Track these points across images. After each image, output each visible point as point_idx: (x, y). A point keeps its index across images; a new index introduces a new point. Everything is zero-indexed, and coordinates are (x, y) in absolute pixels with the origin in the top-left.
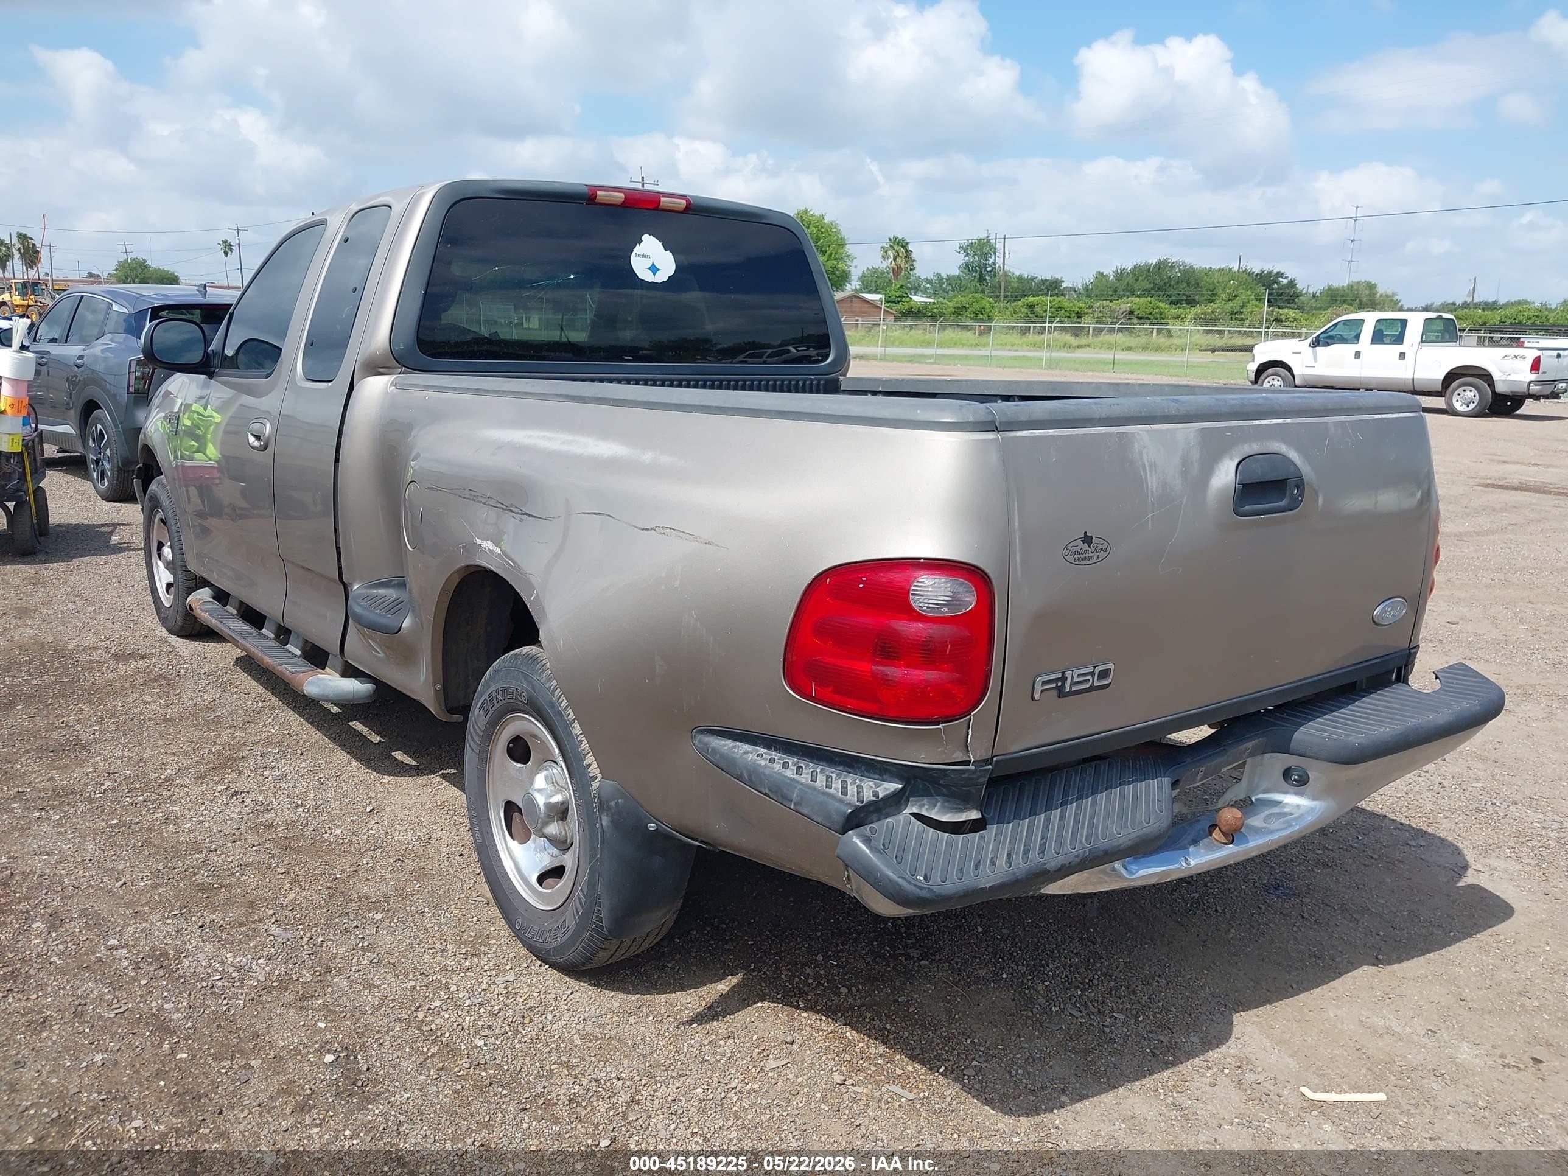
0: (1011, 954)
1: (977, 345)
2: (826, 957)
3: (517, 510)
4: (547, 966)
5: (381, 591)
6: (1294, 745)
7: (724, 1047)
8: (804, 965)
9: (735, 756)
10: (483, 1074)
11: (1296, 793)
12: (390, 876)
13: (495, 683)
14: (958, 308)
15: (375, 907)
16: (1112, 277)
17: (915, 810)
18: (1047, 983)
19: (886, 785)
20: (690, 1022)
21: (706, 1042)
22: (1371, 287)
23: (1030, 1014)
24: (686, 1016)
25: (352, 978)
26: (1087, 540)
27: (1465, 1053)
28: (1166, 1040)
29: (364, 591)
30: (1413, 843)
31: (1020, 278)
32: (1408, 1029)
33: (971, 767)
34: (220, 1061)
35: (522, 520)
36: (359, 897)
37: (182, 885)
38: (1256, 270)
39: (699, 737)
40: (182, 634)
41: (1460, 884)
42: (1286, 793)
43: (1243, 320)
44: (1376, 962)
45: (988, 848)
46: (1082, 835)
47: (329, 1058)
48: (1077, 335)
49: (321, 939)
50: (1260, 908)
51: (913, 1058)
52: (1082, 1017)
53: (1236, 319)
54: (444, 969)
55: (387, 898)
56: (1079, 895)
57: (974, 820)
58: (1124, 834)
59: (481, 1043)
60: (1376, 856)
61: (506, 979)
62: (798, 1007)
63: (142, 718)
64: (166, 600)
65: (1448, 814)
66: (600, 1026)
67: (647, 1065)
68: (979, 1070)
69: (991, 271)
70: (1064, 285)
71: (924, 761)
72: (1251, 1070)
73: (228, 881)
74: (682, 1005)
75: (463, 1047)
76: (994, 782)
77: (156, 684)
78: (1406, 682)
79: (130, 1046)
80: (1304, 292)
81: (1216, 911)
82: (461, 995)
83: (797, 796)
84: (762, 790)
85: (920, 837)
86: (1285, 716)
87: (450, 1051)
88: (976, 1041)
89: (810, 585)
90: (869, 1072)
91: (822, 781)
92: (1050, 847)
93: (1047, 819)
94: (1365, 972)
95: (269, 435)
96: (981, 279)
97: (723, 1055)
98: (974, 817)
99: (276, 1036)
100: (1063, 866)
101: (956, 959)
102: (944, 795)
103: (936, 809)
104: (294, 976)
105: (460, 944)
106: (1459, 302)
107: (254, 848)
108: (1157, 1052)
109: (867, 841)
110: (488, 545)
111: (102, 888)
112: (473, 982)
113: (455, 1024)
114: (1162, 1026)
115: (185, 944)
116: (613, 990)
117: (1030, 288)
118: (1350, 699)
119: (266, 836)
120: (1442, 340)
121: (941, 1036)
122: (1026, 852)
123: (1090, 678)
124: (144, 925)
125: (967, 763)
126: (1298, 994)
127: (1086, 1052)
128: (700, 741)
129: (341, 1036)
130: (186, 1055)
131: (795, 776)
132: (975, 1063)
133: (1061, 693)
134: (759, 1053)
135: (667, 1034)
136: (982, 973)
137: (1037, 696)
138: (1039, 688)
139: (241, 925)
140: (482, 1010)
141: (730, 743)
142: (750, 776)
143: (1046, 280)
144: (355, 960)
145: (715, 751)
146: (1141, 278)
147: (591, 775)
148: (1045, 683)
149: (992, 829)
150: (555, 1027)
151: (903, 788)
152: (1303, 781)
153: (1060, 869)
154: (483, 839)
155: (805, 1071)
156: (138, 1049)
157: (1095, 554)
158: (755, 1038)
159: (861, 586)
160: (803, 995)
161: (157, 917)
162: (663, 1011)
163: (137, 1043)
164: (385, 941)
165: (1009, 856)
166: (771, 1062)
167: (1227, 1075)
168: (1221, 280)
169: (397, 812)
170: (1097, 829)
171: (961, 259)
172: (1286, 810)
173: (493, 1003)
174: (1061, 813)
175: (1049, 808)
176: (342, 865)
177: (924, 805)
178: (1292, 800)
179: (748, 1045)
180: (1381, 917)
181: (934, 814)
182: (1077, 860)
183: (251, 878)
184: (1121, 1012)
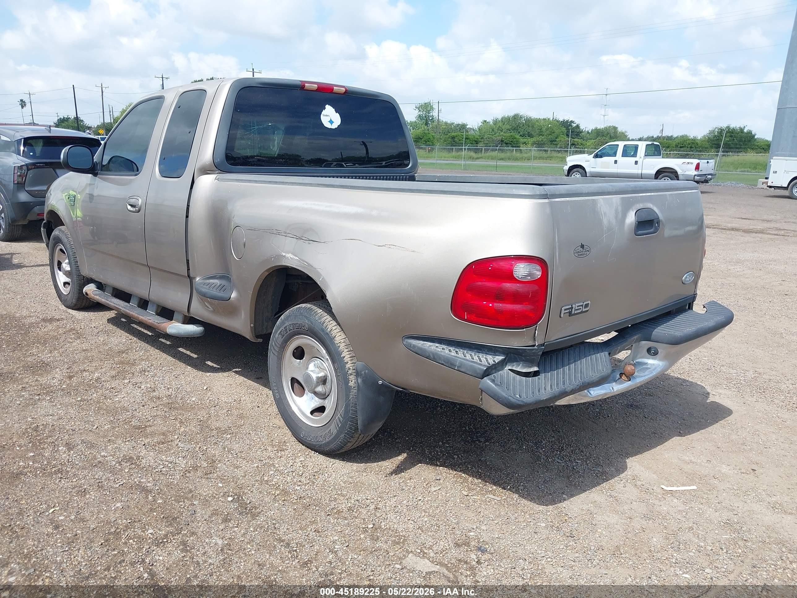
0: (524, 438)
1: (427, 157)
2: (443, 443)
3: (306, 239)
4: (317, 453)
5: (211, 281)
6: (653, 337)
7: (410, 483)
8: (434, 447)
9: (425, 348)
10: (304, 501)
11: (652, 359)
12: (227, 418)
13: (288, 322)
14: (417, 138)
15: (225, 432)
16: (491, 123)
17: (510, 368)
18: (544, 450)
19: (497, 357)
20: (392, 474)
21: (401, 481)
22: (615, 128)
23: (540, 463)
24: (389, 471)
25: (227, 464)
26: (582, 246)
27: (725, 469)
28: (601, 470)
29: (203, 281)
30: (684, 384)
31: (446, 123)
32: (699, 461)
33: (536, 347)
34: (179, 502)
35: (309, 243)
36: (216, 428)
37: (126, 427)
38: (561, 120)
39: (406, 340)
40: (75, 308)
41: (708, 401)
42: (649, 359)
43: (557, 145)
44: (680, 435)
45: (542, 383)
46: (578, 377)
47: (230, 499)
48: (476, 153)
49: (205, 448)
50: (626, 414)
51: (495, 484)
52: (563, 463)
53: (554, 144)
54: (269, 457)
55: (230, 428)
56: (570, 405)
57: (535, 371)
58: (594, 376)
59: (299, 488)
60: (670, 390)
61: (300, 460)
62: (437, 465)
63: (71, 350)
64: (65, 291)
65: (696, 372)
66: (351, 478)
67: (378, 492)
68: (525, 487)
69: (432, 119)
70: (468, 127)
71: (516, 345)
72: (639, 480)
73: (148, 424)
74: (385, 466)
75: (291, 491)
76: (545, 354)
77: (71, 333)
78: (692, 309)
79: (132, 499)
80: (584, 130)
81: (608, 416)
82: (282, 468)
83: (459, 363)
84: (440, 362)
85: (514, 379)
86: (647, 325)
87: (285, 492)
88: (520, 475)
89: (464, 269)
90: (478, 490)
91: (468, 357)
92: (567, 382)
93: (564, 370)
94: (676, 440)
95: (141, 205)
96: (427, 124)
97: (410, 486)
98: (536, 370)
99: (201, 491)
100: (573, 389)
101: (501, 441)
102: (523, 361)
103: (520, 366)
104: (198, 464)
105: (273, 446)
106: (655, 136)
107: (155, 409)
108: (599, 475)
109: (493, 381)
110: (290, 255)
111: (86, 430)
112: (285, 462)
113: (284, 481)
114: (598, 465)
115: (139, 453)
116: (351, 462)
117: (451, 128)
118: (673, 317)
119: (158, 403)
120: (654, 155)
121: (504, 474)
122: (557, 384)
123: (581, 307)
124: (116, 445)
125: (534, 346)
126: (651, 449)
127: (568, 477)
128: (406, 342)
129: (231, 489)
130: (162, 501)
131: (456, 355)
132: (522, 484)
133: (570, 314)
134: (427, 485)
135: (382, 479)
136: (514, 447)
137: (562, 316)
138: (563, 312)
139: (163, 443)
140: (294, 474)
141: (422, 342)
142: (434, 356)
143: (459, 124)
144: (225, 456)
145: (414, 346)
146: (506, 124)
147: (345, 361)
148: (565, 310)
149: (542, 376)
150: (330, 479)
151: (505, 359)
152: (656, 353)
153: (571, 391)
154: (280, 397)
155: (449, 491)
156: (137, 500)
157: (585, 253)
158: (422, 478)
159: (490, 268)
160: (438, 459)
161: (120, 442)
162: (377, 469)
163: (135, 497)
164: (236, 447)
165: (551, 386)
166: (433, 488)
167: (629, 483)
168: (544, 124)
169: (219, 389)
170: (584, 374)
171: (416, 113)
172: (649, 366)
173: (298, 471)
174: (569, 367)
175: (563, 366)
176: (202, 414)
177: (514, 365)
178: (651, 361)
179: (420, 481)
180: (678, 416)
181: (519, 369)
182: (578, 387)
183: (159, 421)
184: (579, 460)
